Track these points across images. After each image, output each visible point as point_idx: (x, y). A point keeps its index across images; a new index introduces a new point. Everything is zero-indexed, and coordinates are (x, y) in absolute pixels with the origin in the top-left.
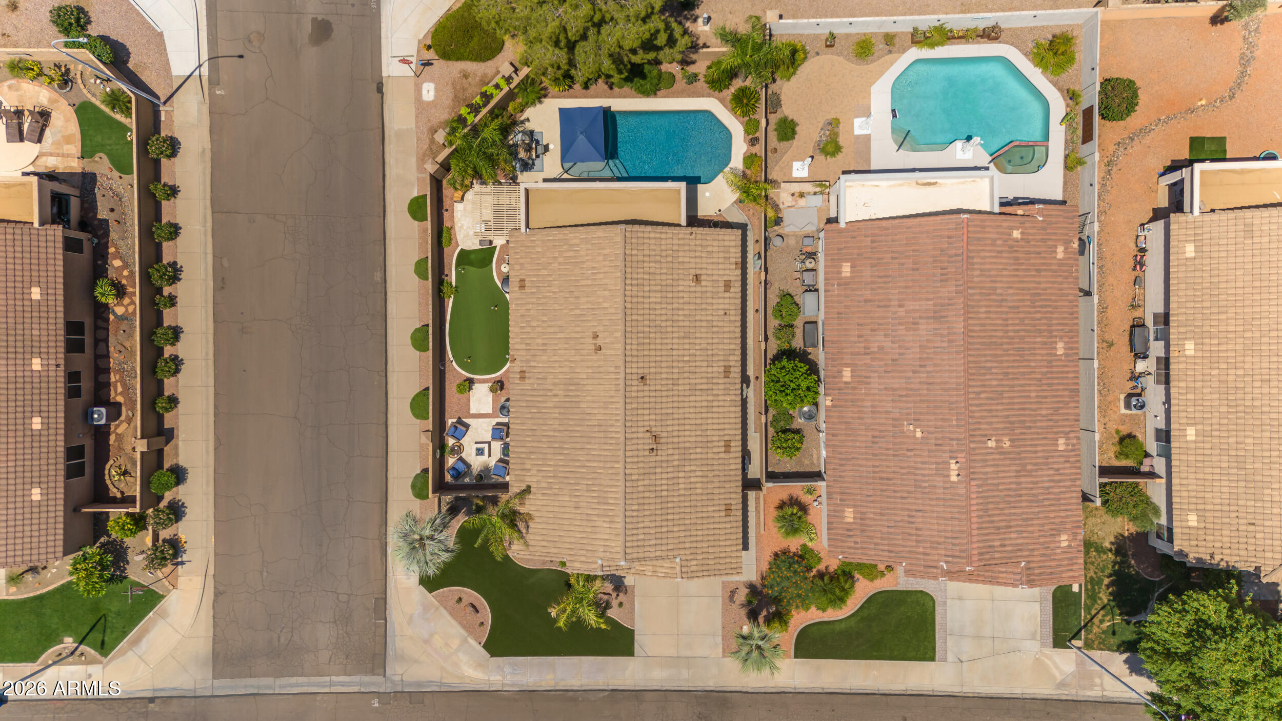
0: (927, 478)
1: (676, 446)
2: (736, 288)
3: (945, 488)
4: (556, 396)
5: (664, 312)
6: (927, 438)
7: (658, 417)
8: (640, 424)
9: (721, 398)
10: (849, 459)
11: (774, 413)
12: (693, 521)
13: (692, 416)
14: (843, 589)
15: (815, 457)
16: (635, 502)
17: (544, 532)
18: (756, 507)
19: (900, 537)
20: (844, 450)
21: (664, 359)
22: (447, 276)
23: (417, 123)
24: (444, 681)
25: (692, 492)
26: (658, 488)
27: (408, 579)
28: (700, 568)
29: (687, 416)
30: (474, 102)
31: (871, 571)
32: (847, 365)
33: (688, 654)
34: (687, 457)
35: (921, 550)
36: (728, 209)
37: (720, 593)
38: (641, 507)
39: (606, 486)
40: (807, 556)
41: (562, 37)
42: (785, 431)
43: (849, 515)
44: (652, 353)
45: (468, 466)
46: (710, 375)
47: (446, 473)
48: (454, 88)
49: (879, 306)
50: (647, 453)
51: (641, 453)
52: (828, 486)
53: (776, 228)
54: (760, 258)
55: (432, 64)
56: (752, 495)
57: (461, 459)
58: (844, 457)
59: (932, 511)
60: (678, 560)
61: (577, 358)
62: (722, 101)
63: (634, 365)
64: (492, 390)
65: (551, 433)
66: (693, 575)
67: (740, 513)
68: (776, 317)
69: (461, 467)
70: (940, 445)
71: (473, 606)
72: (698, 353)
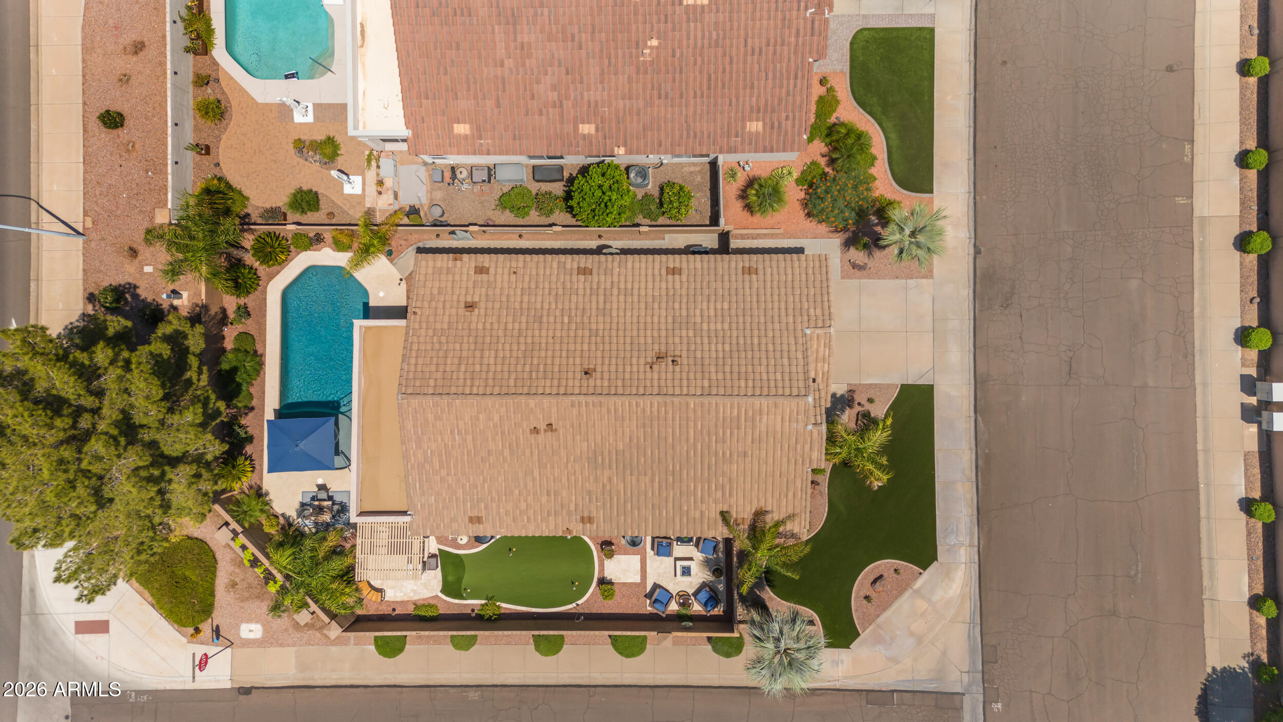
0: (707, 33)
1: (670, 333)
2: (485, 260)
3: (717, 11)
4: (610, 479)
5: (507, 347)
6: (659, 32)
7: (635, 354)
8: (642, 376)
9: (615, 279)
10: (688, 126)
11: (641, 216)
12: (762, 312)
13: (635, 313)
14: (847, 134)
15: (692, 169)
16: (736, 384)
17: (777, 494)
18: (753, 238)
19: (778, 65)
20: (677, 133)
21: (565, 347)
22: (473, 610)
23: (289, 646)
24: (968, 620)
25: (726, 313)
26: (721, 355)
27: (842, 662)
28: (819, 305)
29: (635, 320)
30: (262, 576)
31: (827, 103)
32: (576, 129)
33: (929, 319)
34: (684, 320)
35: (793, 39)
36: (399, 270)
37: (855, 282)
38: (743, 376)
39: (717, 419)
40: (809, 178)
41: (144, 474)
42: (661, 204)
43: (754, 126)
44: (557, 361)
45: (703, 585)
46: (588, 291)
47: (712, 613)
48: (247, 599)
49: (504, 90)
50: (677, 368)
51: (677, 376)
52: (721, 152)
53: (422, 214)
54: (453, 233)
55: (218, 627)
56: (734, 244)
57: (695, 594)
58: (685, 133)
59: (746, 26)
60: (808, 332)
61: (563, 453)
62: (271, 277)
63: (570, 383)
64: (610, 555)
65: (656, 485)
66: (826, 313)
67: (754, 257)
68: (527, 214)
69: (703, 596)
70: (666, 16)
71: (875, 581)
72: (560, 306)
